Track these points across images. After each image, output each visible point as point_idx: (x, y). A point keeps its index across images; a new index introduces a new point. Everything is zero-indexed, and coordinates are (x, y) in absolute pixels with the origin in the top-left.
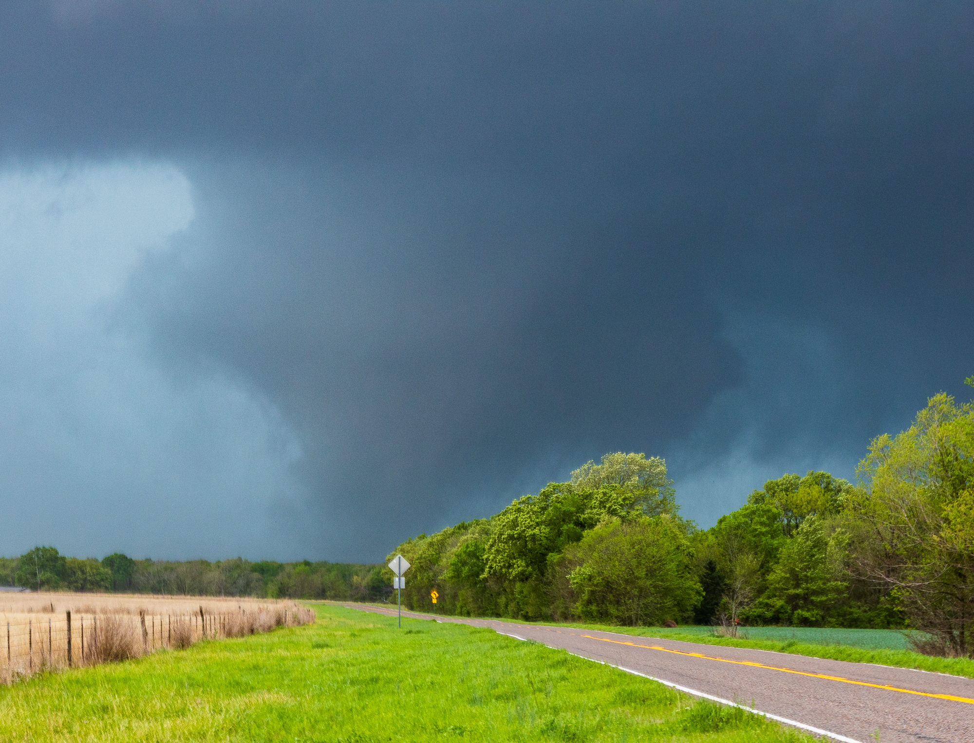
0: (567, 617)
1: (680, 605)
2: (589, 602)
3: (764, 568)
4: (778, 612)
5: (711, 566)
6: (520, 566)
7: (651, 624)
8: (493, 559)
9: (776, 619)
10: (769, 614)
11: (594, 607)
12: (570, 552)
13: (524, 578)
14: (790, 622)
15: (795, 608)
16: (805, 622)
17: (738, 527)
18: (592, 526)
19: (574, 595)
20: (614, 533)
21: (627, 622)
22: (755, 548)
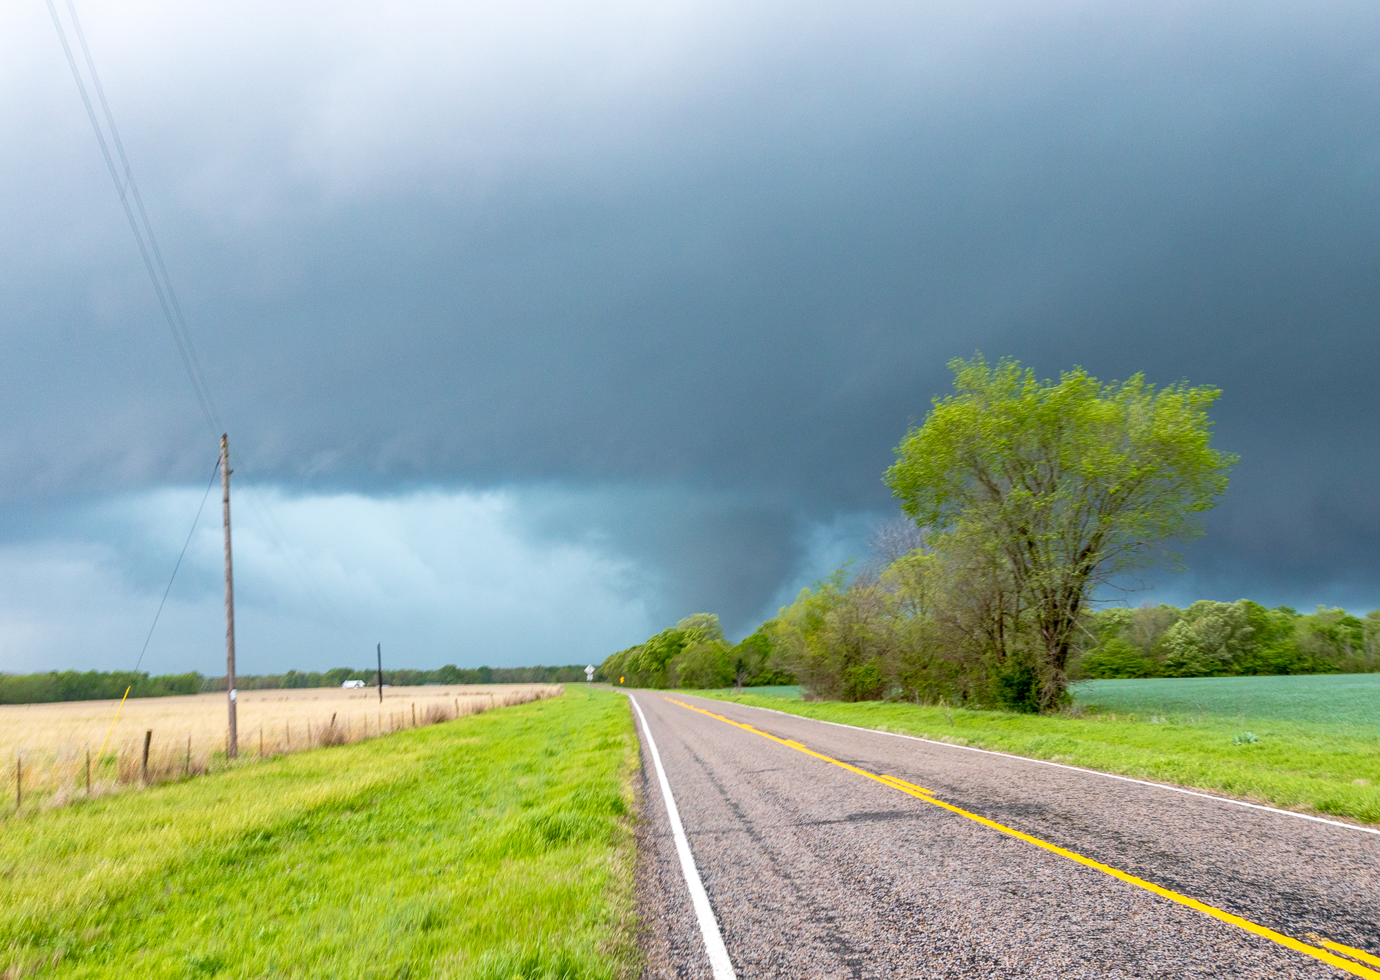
0: (675, 687)
1: (725, 678)
2: (685, 680)
3: (763, 661)
4: (770, 679)
5: (740, 661)
6: (655, 665)
7: (712, 688)
8: (643, 663)
9: (768, 683)
10: (766, 681)
11: (687, 682)
12: (676, 658)
13: (657, 670)
14: (775, 684)
15: (777, 678)
16: (781, 684)
17: (751, 643)
18: (685, 646)
19: (678, 677)
20: (695, 648)
21: (701, 688)
22: (759, 652)
